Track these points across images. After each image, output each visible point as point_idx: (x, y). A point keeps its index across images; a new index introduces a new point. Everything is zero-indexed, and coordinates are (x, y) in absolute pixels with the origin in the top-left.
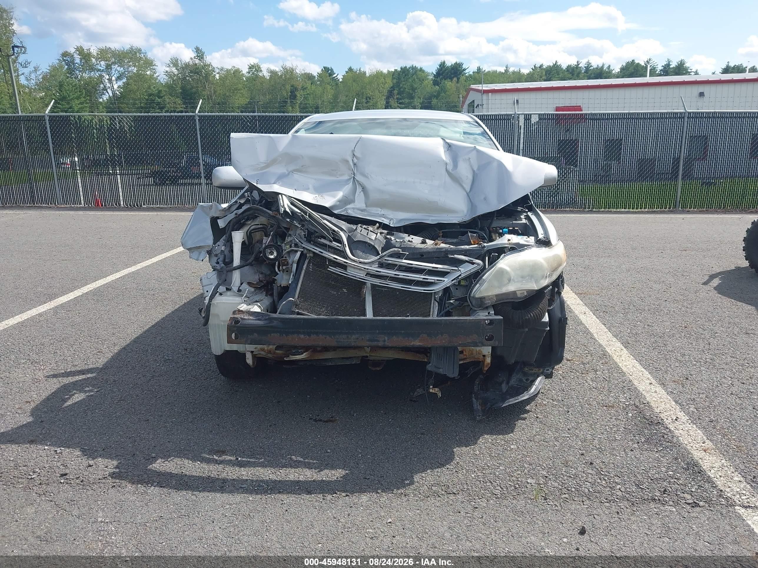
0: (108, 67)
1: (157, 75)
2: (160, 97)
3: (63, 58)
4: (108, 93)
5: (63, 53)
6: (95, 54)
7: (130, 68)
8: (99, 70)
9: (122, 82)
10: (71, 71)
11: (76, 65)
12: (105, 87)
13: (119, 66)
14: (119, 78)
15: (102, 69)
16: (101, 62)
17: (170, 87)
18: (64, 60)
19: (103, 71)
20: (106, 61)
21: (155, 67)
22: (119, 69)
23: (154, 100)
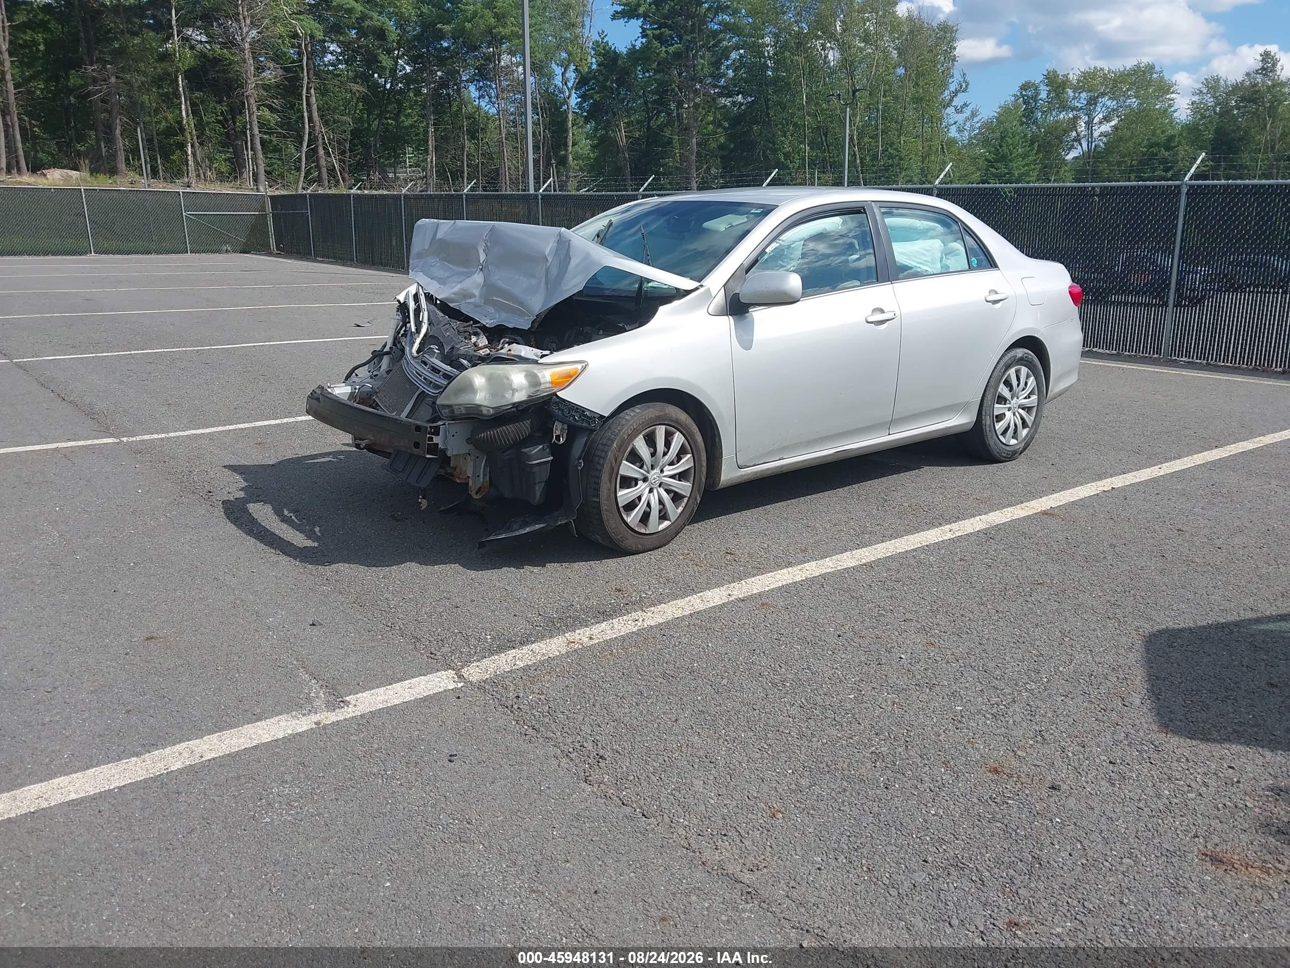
0: (1092, 102)
1: (1172, 109)
2: (1168, 148)
3: (1021, 93)
4: (1081, 145)
5: (1023, 85)
6: (1075, 82)
7: (1129, 101)
8: (1074, 109)
9: (1109, 125)
10: (1029, 113)
11: (1040, 101)
12: (1078, 135)
13: (1110, 98)
14: (1107, 119)
15: (1080, 105)
16: (1081, 95)
17: (1192, 131)
18: (1023, 96)
19: (1081, 108)
20: (1090, 92)
21: (1173, 96)
22: (1109, 103)
23: (1156, 155)
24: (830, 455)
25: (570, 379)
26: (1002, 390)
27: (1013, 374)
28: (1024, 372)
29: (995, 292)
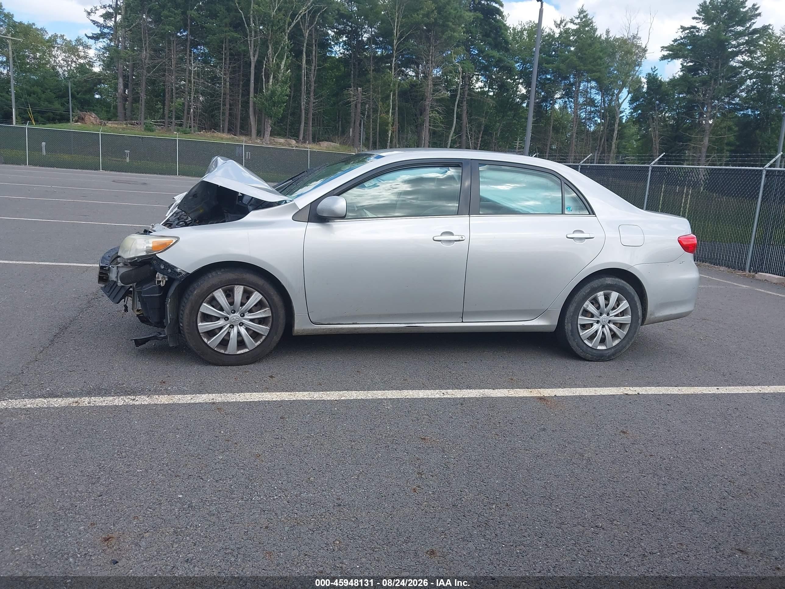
24: (402, 328)
25: (166, 247)
26: (588, 306)
27: (601, 296)
28: (614, 295)
29: (582, 232)
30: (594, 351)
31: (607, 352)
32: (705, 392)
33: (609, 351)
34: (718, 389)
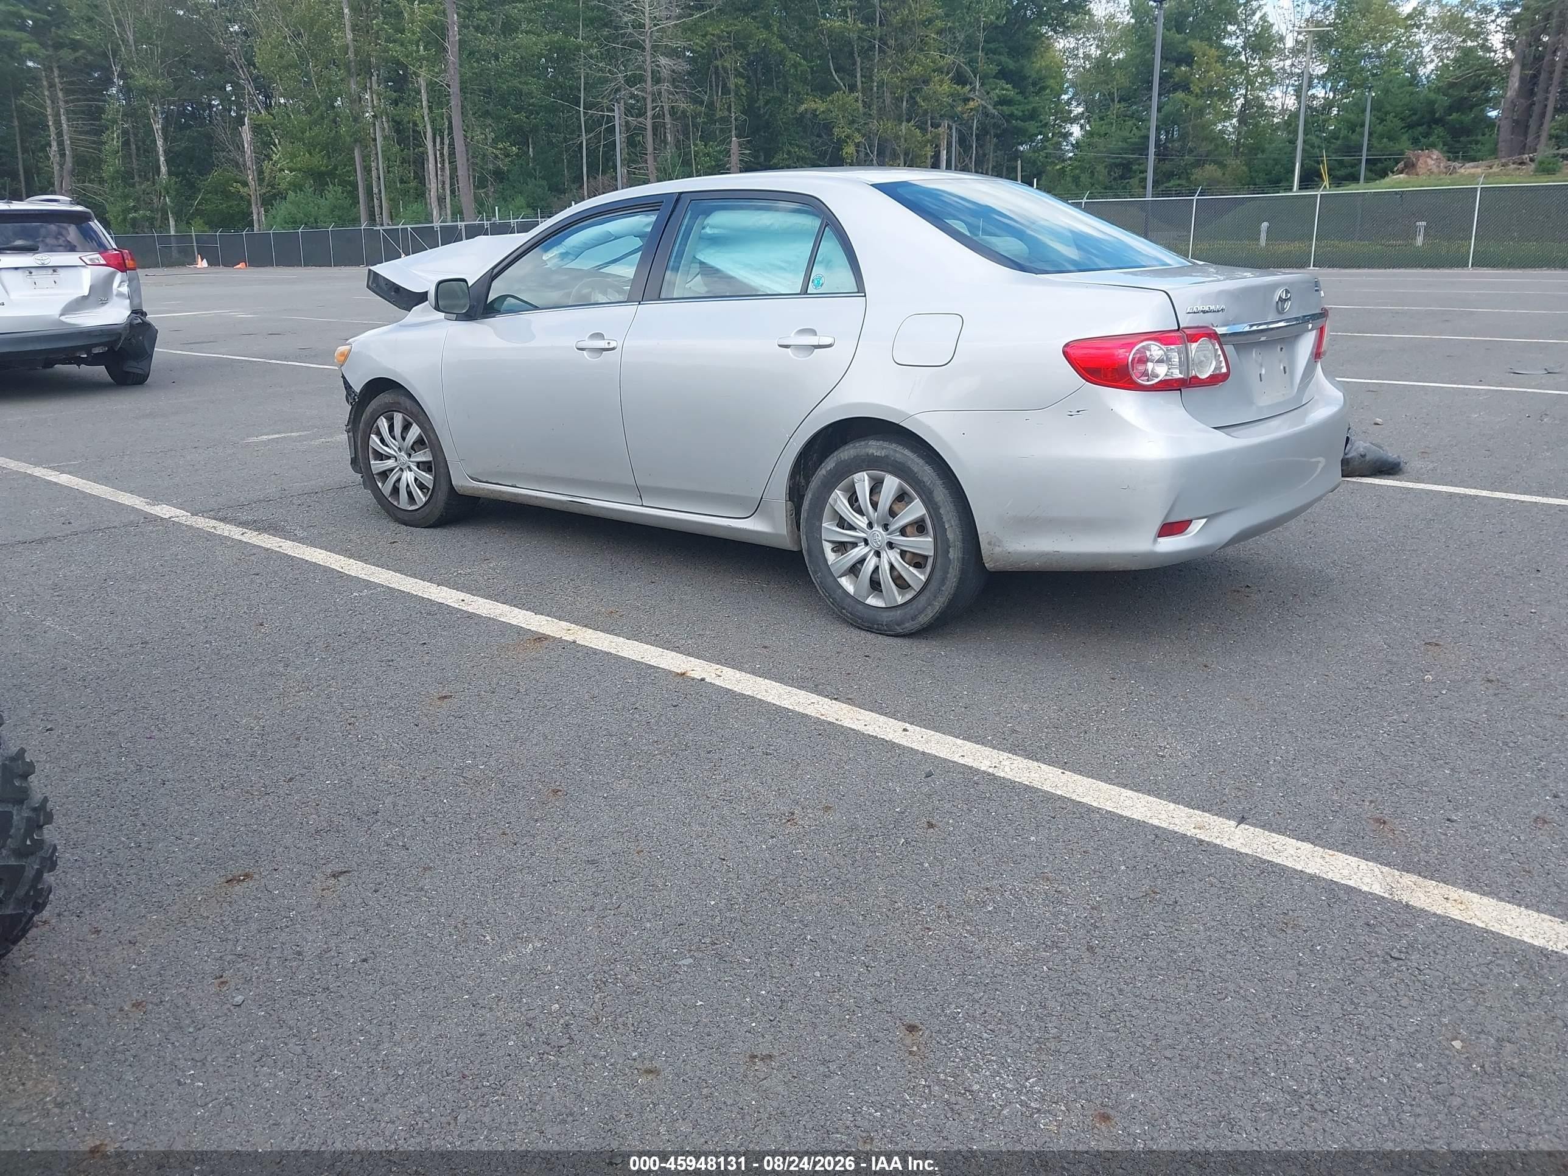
26: (838, 503)
27: (862, 482)
28: (891, 484)
29: (813, 332)
30: (860, 607)
31: (885, 614)
32: (847, 723)
33: (892, 613)
34: (905, 730)
